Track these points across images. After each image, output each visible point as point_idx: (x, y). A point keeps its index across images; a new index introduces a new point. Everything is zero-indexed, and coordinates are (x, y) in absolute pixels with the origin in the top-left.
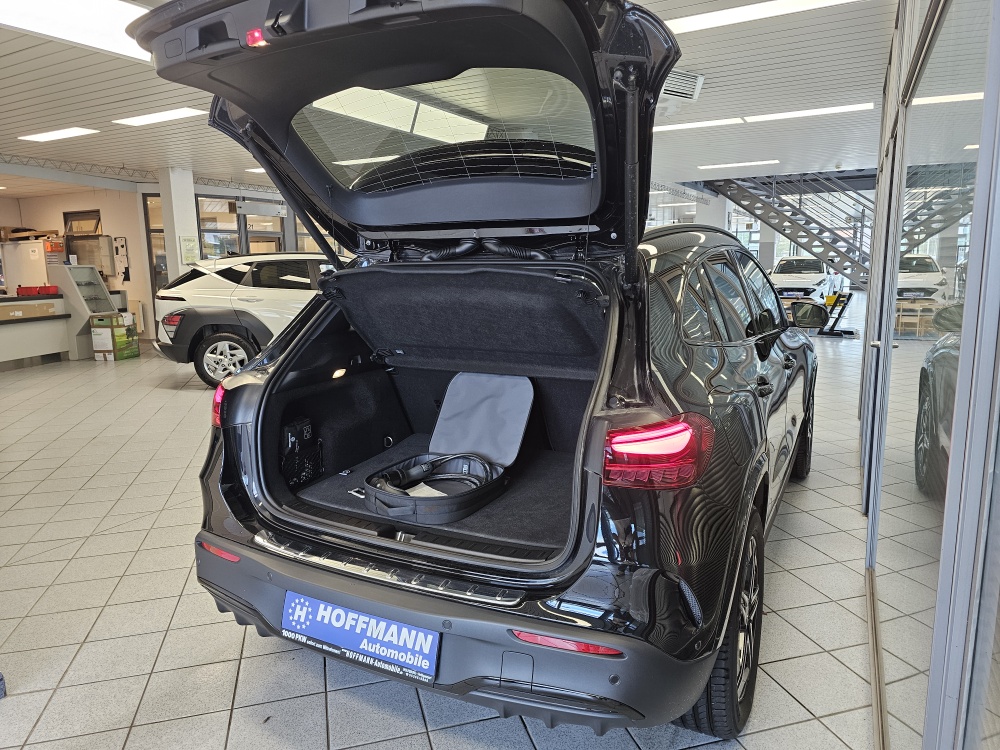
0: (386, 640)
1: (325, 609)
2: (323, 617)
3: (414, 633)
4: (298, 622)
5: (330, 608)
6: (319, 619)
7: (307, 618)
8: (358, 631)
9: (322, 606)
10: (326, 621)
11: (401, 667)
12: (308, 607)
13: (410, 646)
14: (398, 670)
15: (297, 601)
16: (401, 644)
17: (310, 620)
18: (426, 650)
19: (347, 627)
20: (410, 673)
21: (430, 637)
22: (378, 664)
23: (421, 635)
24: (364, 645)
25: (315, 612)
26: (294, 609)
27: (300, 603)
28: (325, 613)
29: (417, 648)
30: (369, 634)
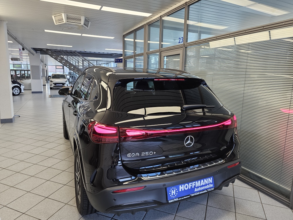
0: (201, 185)
1: (182, 186)
2: (182, 189)
3: (207, 179)
4: (174, 195)
5: (183, 186)
6: (180, 190)
7: (176, 193)
8: (193, 187)
9: (180, 186)
10: (183, 190)
11: (207, 190)
12: (175, 189)
13: (207, 183)
14: (206, 191)
15: (171, 189)
16: (205, 184)
17: (177, 193)
18: (211, 182)
19: (190, 188)
20: (209, 190)
21: (211, 178)
22: (201, 193)
23: (209, 179)
24: (196, 190)
25: (178, 190)
26: (171, 192)
27: (172, 189)
28: (182, 188)
29: (209, 183)
30: (196, 186)
